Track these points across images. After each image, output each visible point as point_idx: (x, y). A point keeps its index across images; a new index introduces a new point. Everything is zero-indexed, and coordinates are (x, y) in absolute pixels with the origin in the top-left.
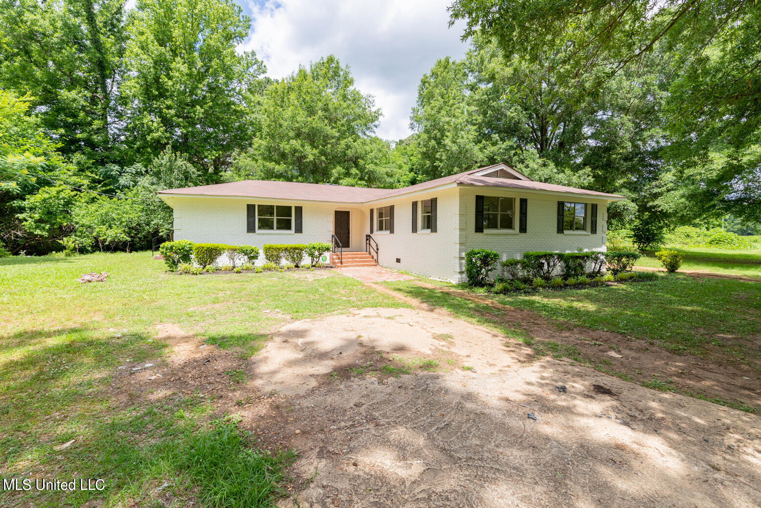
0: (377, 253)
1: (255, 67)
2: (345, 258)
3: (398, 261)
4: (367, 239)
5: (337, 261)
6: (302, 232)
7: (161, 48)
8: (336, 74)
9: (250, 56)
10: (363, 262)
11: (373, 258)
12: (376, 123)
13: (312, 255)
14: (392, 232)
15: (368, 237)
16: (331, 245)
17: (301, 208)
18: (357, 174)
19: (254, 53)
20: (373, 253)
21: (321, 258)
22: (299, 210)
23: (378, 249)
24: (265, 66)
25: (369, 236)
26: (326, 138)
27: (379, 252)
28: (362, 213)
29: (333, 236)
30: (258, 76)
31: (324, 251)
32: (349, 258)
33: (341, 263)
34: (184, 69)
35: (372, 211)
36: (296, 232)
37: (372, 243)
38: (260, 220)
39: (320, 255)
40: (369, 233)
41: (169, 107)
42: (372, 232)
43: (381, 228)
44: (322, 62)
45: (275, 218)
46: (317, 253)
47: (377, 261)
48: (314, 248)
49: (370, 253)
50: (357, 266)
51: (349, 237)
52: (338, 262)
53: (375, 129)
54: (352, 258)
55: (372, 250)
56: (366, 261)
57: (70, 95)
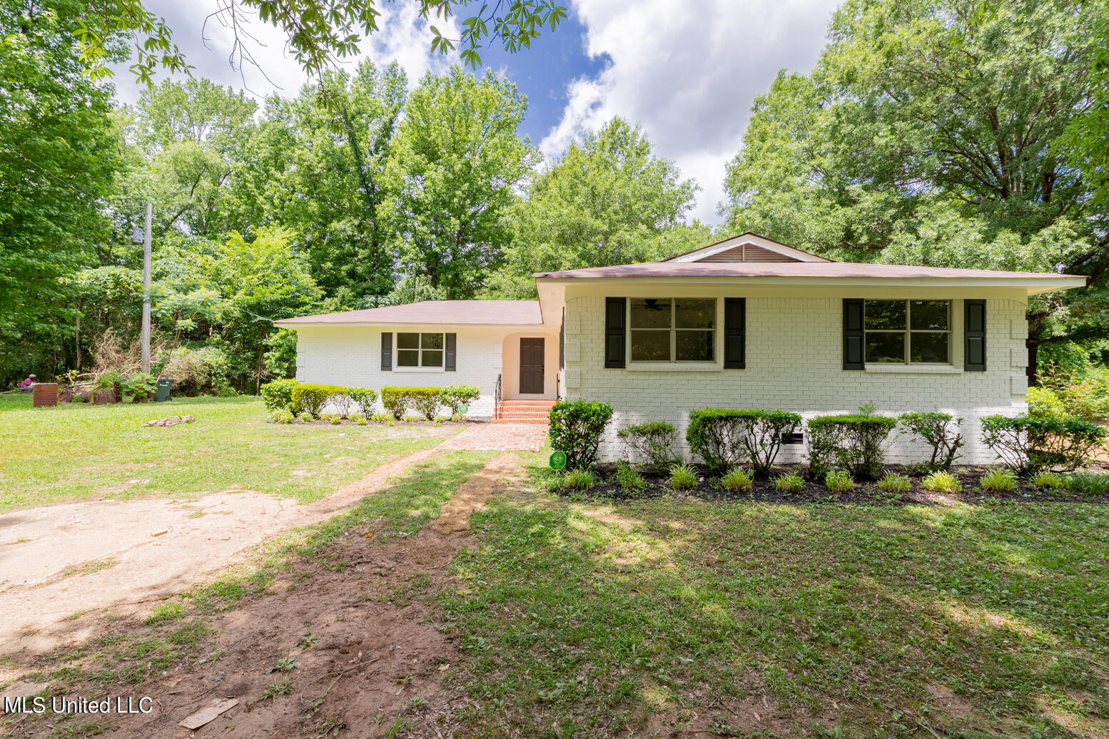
6: (455, 370)
17: (455, 335)
22: (452, 338)
36: (447, 370)
38: (399, 354)
39: (464, 403)
45: (420, 350)
51: (543, 378)
57: (338, 226)
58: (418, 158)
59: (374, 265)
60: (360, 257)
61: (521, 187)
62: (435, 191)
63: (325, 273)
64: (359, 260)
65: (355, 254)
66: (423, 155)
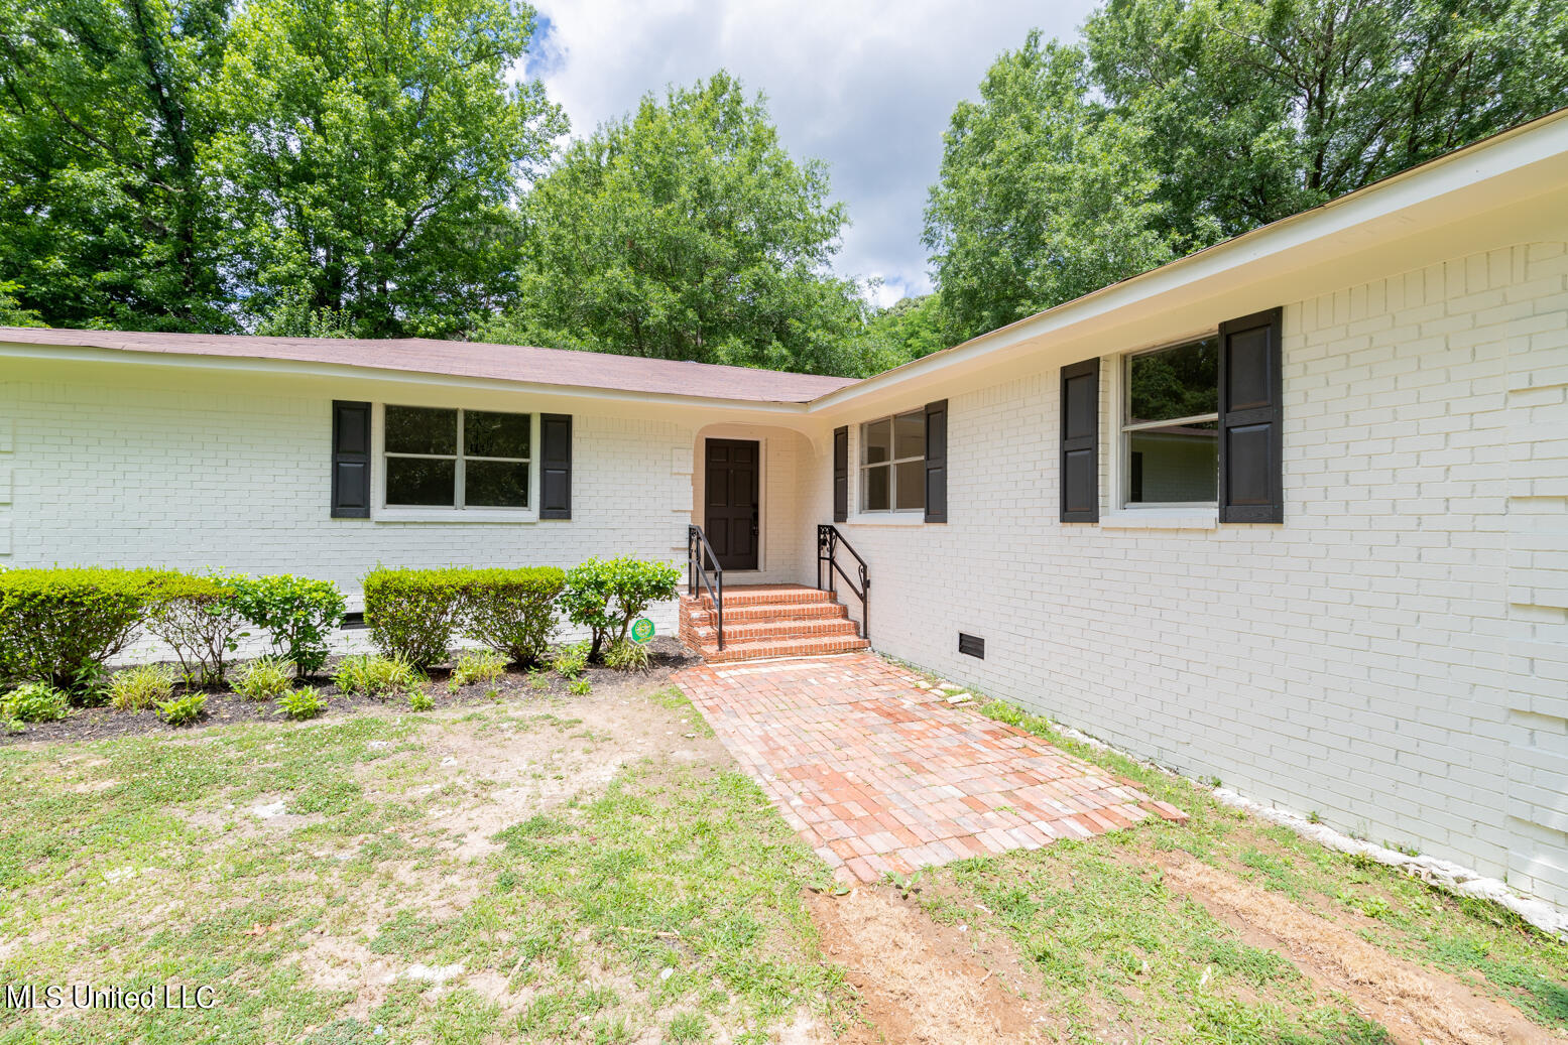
0: (863, 598)
1: (542, 118)
2: (738, 618)
3: (971, 646)
4: (821, 543)
5: (703, 631)
6: (568, 516)
7: (300, 58)
8: (733, 118)
9: (531, 93)
10: (807, 633)
11: (845, 616)
12: (833, 242)
13: (587, 613)
14: (936, 512)
15: (827, 536)
16: (678, 566)
17: (566, 421)
18: (783, 359)
19: (540, 86)
20: (846, 596)
21: (632, 623)
22: (559, 429)
23: (866, 584)
24: (565, 116)
25: (832, 529)
26: (704, 262)
27: (874, 593)
28: (802, 445)
29: (692, 531)
30: (549, 140)
31: (646, 596)
32: (754, 617)
33: (721, 639)
34: (358, 108)
35: (841, 436)
36: (543, 516)
37: (842, 555)
38: (392, 466)
39: (630, 611)
40: (829, 520)
41: (318, 203)
42: (841, 513)
43: (877, 500)
44: (698, 91)
45: (460, 460)
46: (612, 606)
47: (863, 630)
48: (599, 585)
49: (833, 596)
50: (785, 652)
51: (755, 534)
52: (707, 638)
53: (830, 256)
54: (766, 617)
55: (840, 584)
56: (820, 632)
57: (83, 179)
58: (304, 61)
59: (186, 282)
60: (147, 258)
61: (527, 172)
62: (347, 140)
63: (46, 282)
64: (144, 264)
65: (135, 252)
66: (319, 59)
